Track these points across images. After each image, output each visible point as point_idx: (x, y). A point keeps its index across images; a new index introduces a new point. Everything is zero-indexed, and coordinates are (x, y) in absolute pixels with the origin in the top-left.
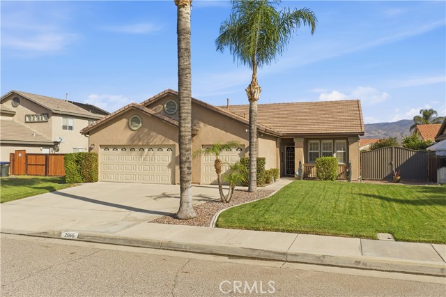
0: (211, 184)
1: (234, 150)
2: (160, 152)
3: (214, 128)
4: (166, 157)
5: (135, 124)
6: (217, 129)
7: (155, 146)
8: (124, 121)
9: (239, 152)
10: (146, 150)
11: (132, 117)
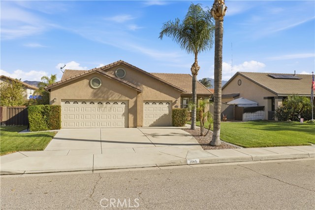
0: (150, 126)
1: (164, 104)
2: (116, 105)
3: (152, 89)
4: (121, 108)
5: (95, 84)
6: (154, 90)
7: (112, 101)
8: (86, 81)
9: (168, 105)
10: (104, 103)
11: (93, 79)
